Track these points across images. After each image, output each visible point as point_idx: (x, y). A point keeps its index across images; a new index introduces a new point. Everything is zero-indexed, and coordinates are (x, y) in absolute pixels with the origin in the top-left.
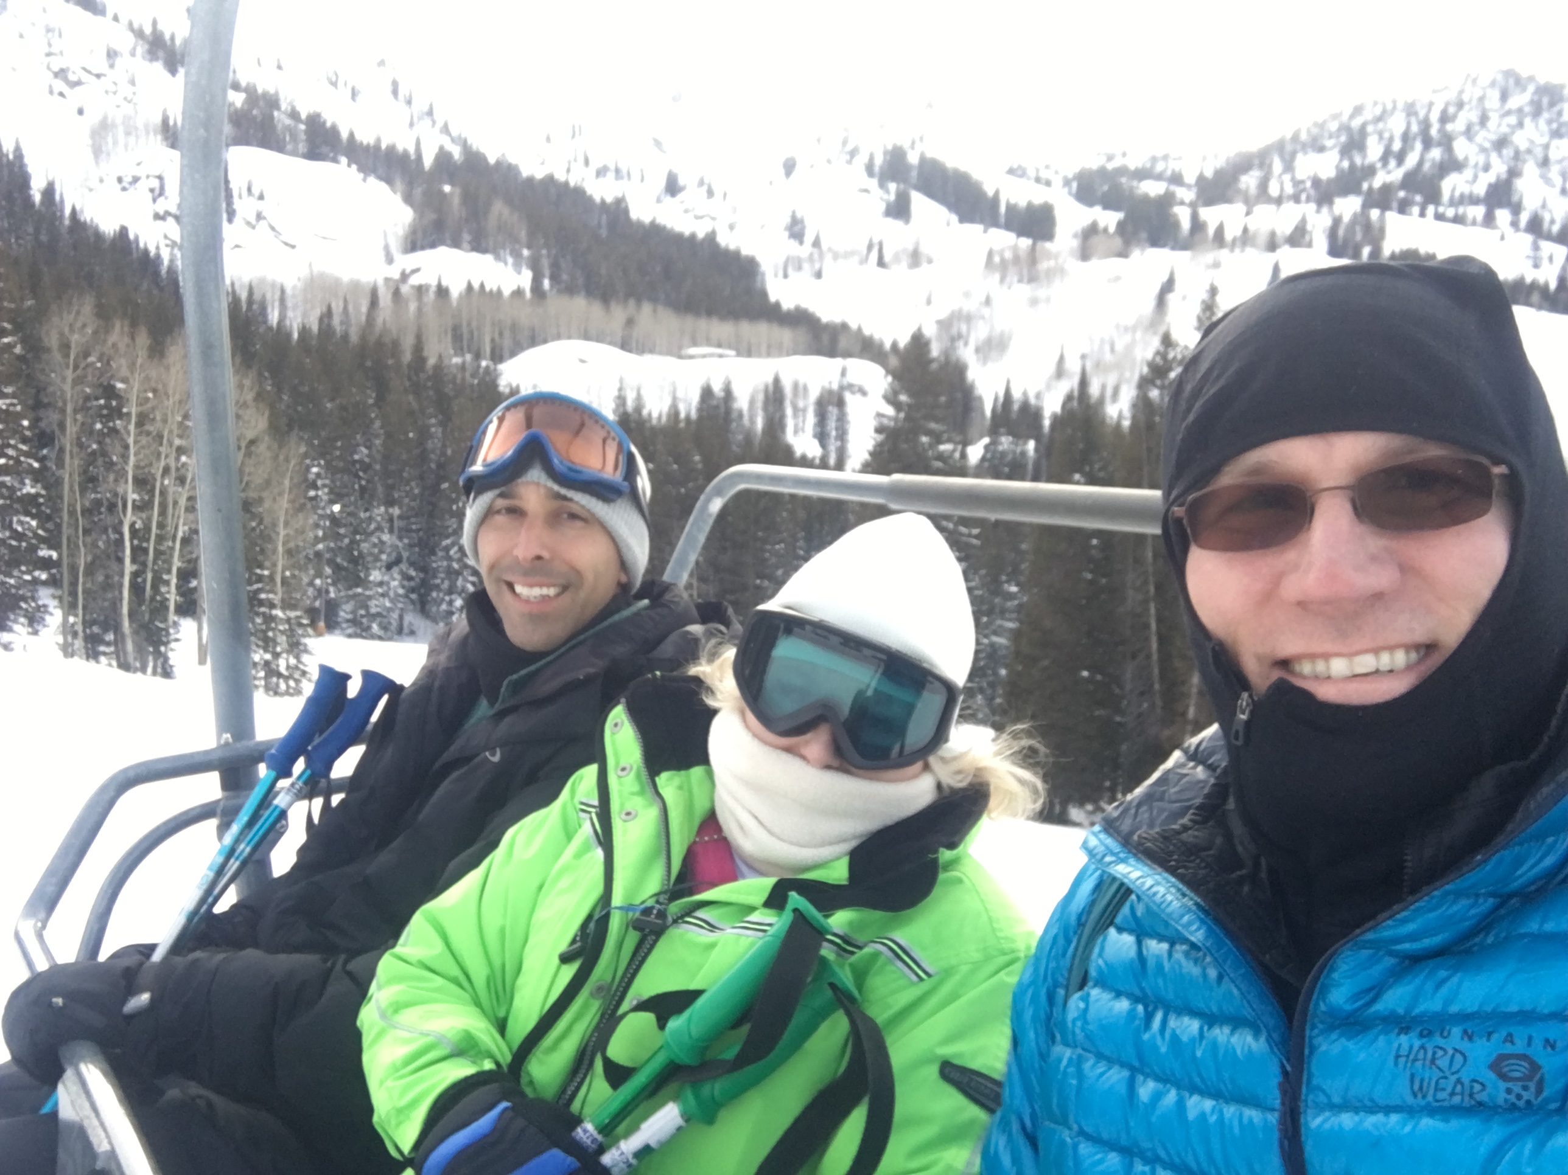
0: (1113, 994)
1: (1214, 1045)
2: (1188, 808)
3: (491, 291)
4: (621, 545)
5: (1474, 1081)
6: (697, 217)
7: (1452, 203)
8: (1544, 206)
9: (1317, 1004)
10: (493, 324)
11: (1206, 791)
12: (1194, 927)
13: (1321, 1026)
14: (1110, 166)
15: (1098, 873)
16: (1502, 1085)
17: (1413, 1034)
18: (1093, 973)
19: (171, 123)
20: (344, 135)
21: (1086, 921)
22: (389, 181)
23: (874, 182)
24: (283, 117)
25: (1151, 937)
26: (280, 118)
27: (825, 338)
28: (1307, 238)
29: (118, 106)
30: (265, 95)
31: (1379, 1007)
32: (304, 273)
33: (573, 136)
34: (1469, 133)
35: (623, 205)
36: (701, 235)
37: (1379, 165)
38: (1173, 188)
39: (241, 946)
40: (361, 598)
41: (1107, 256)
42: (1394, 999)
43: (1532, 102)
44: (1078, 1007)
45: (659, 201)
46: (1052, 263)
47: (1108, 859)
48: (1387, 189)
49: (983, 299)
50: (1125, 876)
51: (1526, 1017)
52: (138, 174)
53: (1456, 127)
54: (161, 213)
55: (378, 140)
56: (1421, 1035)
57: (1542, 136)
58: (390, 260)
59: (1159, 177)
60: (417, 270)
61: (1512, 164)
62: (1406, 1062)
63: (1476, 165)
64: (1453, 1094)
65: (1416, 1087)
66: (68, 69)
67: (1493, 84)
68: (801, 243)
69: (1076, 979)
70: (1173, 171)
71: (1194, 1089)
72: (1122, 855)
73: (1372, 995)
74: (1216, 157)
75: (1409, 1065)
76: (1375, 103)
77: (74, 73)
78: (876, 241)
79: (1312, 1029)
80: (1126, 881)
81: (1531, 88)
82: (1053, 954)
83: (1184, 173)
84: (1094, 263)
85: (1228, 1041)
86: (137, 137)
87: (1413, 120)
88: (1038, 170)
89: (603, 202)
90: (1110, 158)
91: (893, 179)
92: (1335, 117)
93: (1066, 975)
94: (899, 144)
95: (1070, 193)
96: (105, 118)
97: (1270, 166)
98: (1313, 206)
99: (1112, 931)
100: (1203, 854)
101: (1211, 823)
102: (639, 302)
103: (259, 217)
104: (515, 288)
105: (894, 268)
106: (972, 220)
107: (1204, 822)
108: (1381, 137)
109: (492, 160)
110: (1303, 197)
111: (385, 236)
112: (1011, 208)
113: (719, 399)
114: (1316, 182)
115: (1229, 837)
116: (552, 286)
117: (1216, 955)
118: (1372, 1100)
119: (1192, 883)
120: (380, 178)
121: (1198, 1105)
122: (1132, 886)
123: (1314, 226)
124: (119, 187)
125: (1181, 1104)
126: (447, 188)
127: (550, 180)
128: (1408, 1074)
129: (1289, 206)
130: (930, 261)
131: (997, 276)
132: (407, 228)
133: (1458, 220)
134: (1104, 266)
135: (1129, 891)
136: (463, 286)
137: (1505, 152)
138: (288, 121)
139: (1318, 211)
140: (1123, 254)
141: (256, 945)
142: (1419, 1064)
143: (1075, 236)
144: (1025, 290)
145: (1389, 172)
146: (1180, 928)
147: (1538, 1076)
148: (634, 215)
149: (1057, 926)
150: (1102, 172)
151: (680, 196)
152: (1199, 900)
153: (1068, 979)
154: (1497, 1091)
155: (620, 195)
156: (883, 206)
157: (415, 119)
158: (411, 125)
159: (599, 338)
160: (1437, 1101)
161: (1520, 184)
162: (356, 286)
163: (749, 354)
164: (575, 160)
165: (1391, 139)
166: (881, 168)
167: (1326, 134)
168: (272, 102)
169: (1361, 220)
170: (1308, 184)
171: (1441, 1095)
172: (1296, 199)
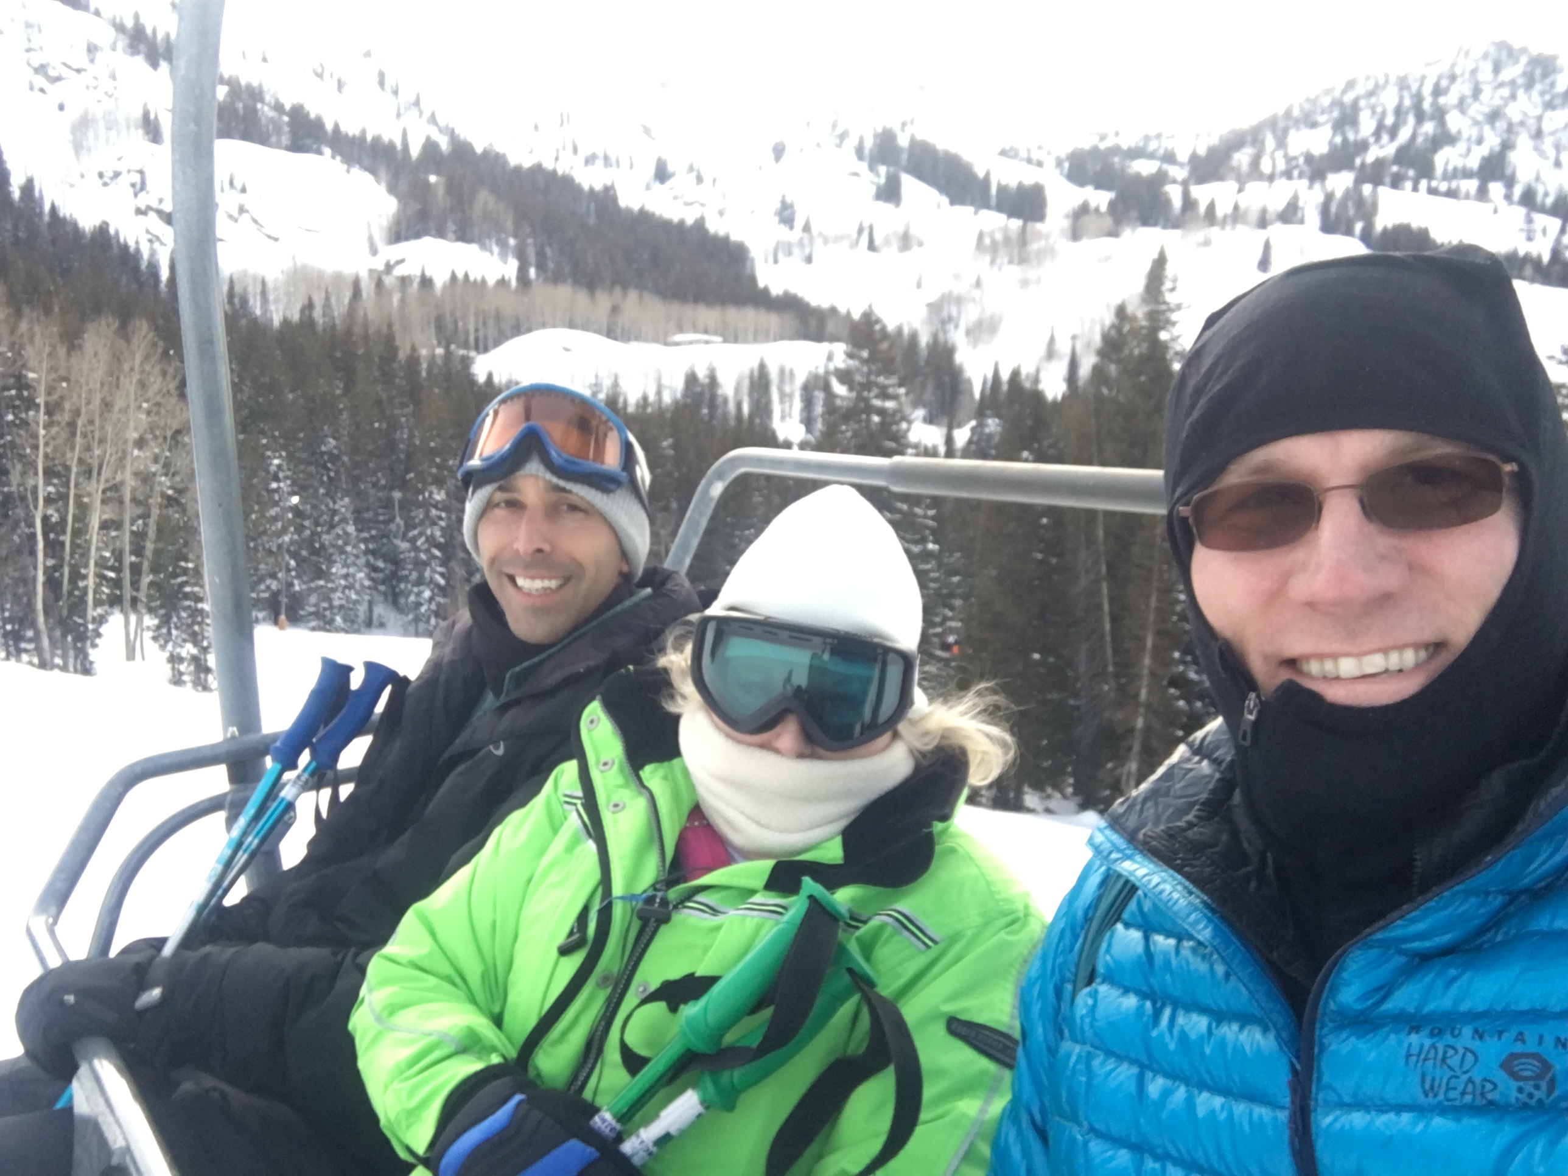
0: (1121, 991)
1: (1222, 1044)
2: (1193, 804)
3: (475, 281)
4: (621, 534)
5: (1485, 1080)
6: (686, 204)
7: (1446, 177)
8: (1538, 179)
9: (1327, 1003)
10: (477, 315)
11: (1211, 786)
12: (1201, 926)
13: (1331, 1025)
14: (1102, 146)
15: (1103, 869)
16: (1514, 1085)
17: (1425, 1033)
18: (1101, 969)
19: (152, 116)
20: (329, 127)
21: (1093, 915)
22: (373, 172)
23: (864, 165)
24: (266, 108)
25: (1159, 932)
26: (265, 111)
27: (813, 323)
28: (1299, 214)
29: (99, 101)
30: (249, 87)
31: (1389, 1006)
32: (288, 265)
33: (562, 124)
34: (1461, 106)
35: (612, 192)
36: (690, 221)
37: (1372, 140)
38: (1166, 167)
39: (254, 940)
40: (325, 590)
41: (1098, 235)
42: (1404, 998)
43: (1525, 74)
44: (1086, 1004)
45: (648, 188)
46: (1043, 244)
47: (1114, 856)
48: (1379, 164)
49: (974, 281)
50: (1132, 873)
51: (1537, 1015)
52: (119, 170)
53: (1449, 100)
54: (143, 207)
55: (364, 132)
56: (1432, 1035)
57: (1535, 107)
58: (374, 251)
59: (1152, 156)
60: (402, 261)
61: (1505, 136)
62: (1417, 1061)
63: (1469, 139)
64: (1463, 1093)
65: (1427, 1086)
66: (48, 64)
67: (1486, 56)
68: (791, 227)
69: (1084, 974)
70: (1166, 149)
71: (1203, 1086)
72: (1128, 852)
73: (1382, 993)
74: (1209, 135)
75: (1420, 1064)
76: (1368, 78)
77: (54, 68)
78: (866, 225)
79: (1321, 1028)
80: (1132, 878)
81: (1524, 60)
82: (1060, 949)
83: (1176, 151)
84: (1085, 243)
85: (1237, 1039)
86: (119, 132)
87: (1406, 94)
88: (1029, 151)
89: (592, 190)
90: (1103, 138)
91: (884, 162)
92: (1328, 92)
93: (1073, 970)
94: (889, 126)
95: (1061, 173)
96: (86, 113)
97: (1263, 143)
98: (1305, 182)
99: (1119, 926)
100: (1209, 851)
101: (1216, 819)
102: (625, 288)
103: (242, 210)
104: (499, 277)
105: (885, 251)
106: (962, 202)
107: (1209, 819)
108: (1374, 112)
109: (479, 150)
110: (1296, 173)
111: (369, 226)
112: (1002, 190)
113: (703, 386)
114: (1309, 158)
115: (1235, 833)
116: (538, 275)
117: (1224, 954)
118: (1382, 1099)
119: (1198, 881)
120: (366, 169)
121: (1208, 1103)
122: (1138, 884)
123: (1306, 202)
124: (100, 182)
125: (1190, 1102)
126: (433, 179)
127: (538, 168)
128: (1419, 1071)
129: (1281, 183)
130: (920, 244)
131: (987, 258)
132: (390, 218)
133: (1451, 194)
134: (1095, 246)
135: (1134, 889)
136: (447, 277)
137: (1498, 124)
138: (272, 114)
139: (1311, 187)
140: (1114, 234)
141: (267, 939)
142: (1430, 1063)
143: (1067, 216)
144: (1015, 271)
145: (1382, 147)
146: (1187, 927)
147: (1550, 1075)
148: (623, 203)
149: (1064, 920)
150: (1095, 152)
151: (669, 183)
152: (1206, 898)
153: (1076, 975)
154: (1508, 1089)
155: (609, 184)
156: (873, 190)
157: (402, 111)
158: (398, 115)
159: (585, 327)
160: (1448, 1100)
161: (1513, 157)
162: (338, 277)
163: (736, 340)
164: (564, 149)
165: (1384, 114)
166: (871, 151)
167: (1319, 110)
168: (256, 94)
169: (1354, 195)
170: (1301, 160)
171: (1452, 1094)
172: (1288, 175)
